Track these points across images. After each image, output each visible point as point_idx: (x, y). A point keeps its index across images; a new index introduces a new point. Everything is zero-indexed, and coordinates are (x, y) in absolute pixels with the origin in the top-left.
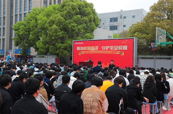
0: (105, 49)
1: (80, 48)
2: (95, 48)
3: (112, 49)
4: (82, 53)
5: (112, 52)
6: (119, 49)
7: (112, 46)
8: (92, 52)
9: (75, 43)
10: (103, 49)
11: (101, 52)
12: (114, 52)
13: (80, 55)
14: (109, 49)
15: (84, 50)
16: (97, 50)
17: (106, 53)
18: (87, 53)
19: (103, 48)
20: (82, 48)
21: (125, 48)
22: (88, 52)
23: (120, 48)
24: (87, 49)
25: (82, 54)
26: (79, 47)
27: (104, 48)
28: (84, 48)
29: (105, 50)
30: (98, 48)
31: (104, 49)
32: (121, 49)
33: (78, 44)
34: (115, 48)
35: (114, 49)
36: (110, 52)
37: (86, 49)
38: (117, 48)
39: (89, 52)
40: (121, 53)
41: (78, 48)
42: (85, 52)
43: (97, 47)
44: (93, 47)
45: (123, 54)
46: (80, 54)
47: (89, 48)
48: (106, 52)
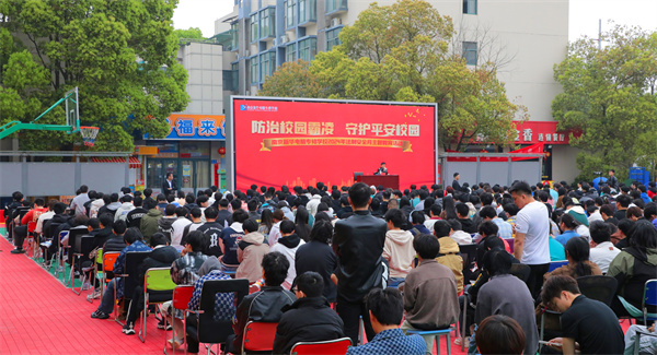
0: (357, 132)
1: (265, 125)
2: (322, 127)
3: (377, 132)
4: (274, 142)
5: (379, 143)
6: (398, 134)
7: (377, 125)
8: (314, 141)
9: (243, 107)
10: (352, 131)
11: (343, 141)
12: (385, 143)
13: (266, 149)
14: (369, 134)
15: (283, 132)
16: (330, 135)
17: (361, 145)
18: (295, 144)
19: (351, 128)
20: (272, 127)
21: (414, 130)
22: (297, 141)
23: (400, 130)
24: (293, 130)
25: (272, 148)
26: (261, 122)
27: (355, 129)
28: (283, 127)
29: (357, 136)
30: (334, 128)
31: (354, 133)
32: (404, 133)
33: (255, 112)
34: (386, 130)
35: (384, 133)
36: (372, 143)
37: (289, 130)
38: (393, 130)
39: (303, 141)
40: (404, 145)
41: (257, 127)
42: (286, 142)
43: (330, 124)
44: (314, 124)
45: (409, 150)
46: (264, 149)
47: (300, 127)
48: (361, 143)
